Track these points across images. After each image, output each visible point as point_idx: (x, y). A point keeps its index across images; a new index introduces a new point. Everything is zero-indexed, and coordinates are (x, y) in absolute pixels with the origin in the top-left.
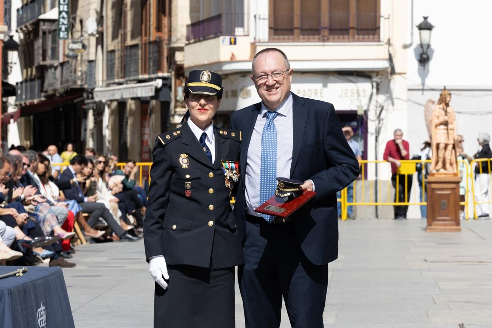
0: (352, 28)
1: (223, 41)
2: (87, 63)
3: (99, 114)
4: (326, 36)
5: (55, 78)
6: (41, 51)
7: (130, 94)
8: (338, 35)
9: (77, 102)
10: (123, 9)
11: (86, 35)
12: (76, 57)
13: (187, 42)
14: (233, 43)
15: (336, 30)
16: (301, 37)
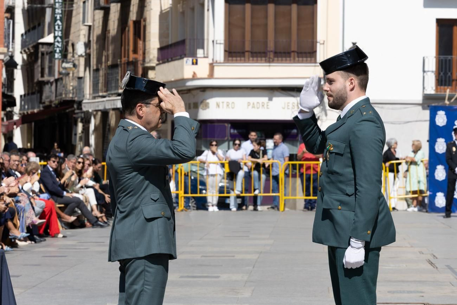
0: (293, 52)
1: (187, 62)
2: (77, 79)
3: (86, 122)
4: (271, 58)
5: (51, 92)
6: (40, 69)
7: (111, 105)
8: (282, 57)
9: (69, 112)
10: (107, 35)
11: (76, 56)
12: (68, 74)
13: (158, 63)
14: (195, 63)
15: (280, 53)
16: (251, 59)
